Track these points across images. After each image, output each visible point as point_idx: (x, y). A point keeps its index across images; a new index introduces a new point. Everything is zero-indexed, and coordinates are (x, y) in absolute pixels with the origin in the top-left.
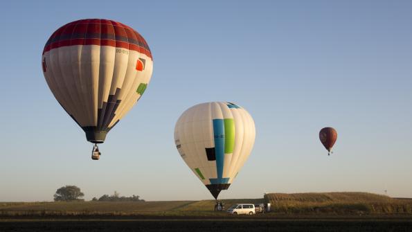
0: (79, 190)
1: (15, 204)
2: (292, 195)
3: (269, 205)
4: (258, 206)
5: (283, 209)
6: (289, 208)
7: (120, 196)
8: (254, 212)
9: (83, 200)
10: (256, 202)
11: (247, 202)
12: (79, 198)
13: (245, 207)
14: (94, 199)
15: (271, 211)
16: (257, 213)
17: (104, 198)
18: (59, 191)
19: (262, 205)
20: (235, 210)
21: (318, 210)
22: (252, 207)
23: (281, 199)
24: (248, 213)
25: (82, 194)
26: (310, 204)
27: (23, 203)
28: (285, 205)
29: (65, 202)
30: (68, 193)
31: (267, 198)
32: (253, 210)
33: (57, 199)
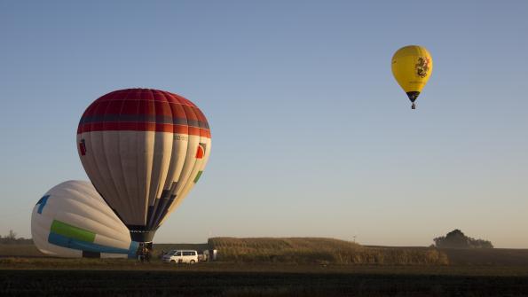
2: (244, 240)
3: (215, 251)
4: (202, 253)
5: (232, 257)
6: (239, 256)
8: (196, 260)
10: (199, 248)
11: (188, 248)
13: (185, 254)
15: (218, 259)
16: (200, 261)
19: (207, 252)
20: (173, 258)
21: (274, 259)
22: (194, 254)
23: (229, 245)
24: (188, 262)
26: (266, 252)
28: (235, 253)
31: (212, 244)
32: (195, 258)
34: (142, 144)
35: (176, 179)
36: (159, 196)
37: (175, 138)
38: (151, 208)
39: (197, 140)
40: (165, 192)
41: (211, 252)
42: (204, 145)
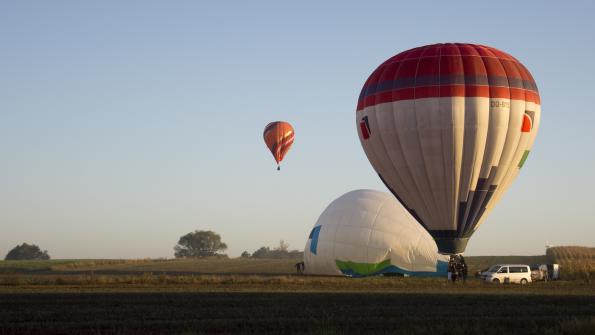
0: (218, 237)
1: (110, 262)
3: (556, 267)
4: (537, 269)
5: (581, 275)
6: (591, 273)
7: (290, 249)
8: (529, 279)
9: (226, 256)
10: (534, 262)
11: (518, 262)
12: (218, 252)
13: (512, 270)
14: (245, 255)
15: (559, 278)
16: (535, 281)
17: (262, 253)
18: (183, 240)
19: (544, 267)
20: (496, 275)
22: (525, 270)
23: (577, 257)
24: (518, 281)
25: (224, 246)
27: (123, 261)
28: (584, 268)
29: (195, 260)
30: (199, 243)
31: (551, 256)
32: (528, 275)
33: (180, 254)
34: (448, 116)
35: (495, 162)
36: (474, 187)
37: (492, 105)
38: (462, 205)
39: (522, 106)
40: (482, 182)
41: (550, 268)
42: (531, 114)
